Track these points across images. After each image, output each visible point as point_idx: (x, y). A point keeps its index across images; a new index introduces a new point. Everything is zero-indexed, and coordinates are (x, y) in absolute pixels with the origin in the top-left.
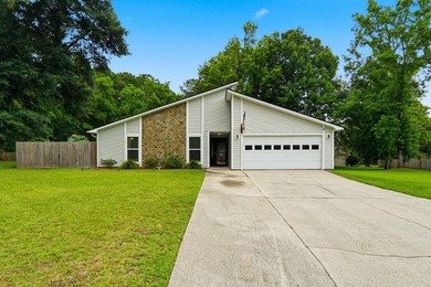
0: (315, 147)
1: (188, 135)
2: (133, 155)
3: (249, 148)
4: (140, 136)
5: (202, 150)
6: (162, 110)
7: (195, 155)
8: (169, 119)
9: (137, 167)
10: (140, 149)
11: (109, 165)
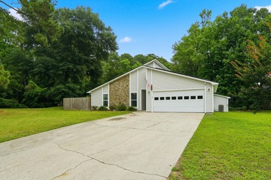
0: (200, 97)
1: (131, 92)
2: (106, 103)
3: (156, 99)
4: (108, 94)
5: (137, 100)
6: (118, 80)
7: (134, 103)
8: (121, 84)
9: (107, 110)
10: (108, 100)
11: (95, 109)
